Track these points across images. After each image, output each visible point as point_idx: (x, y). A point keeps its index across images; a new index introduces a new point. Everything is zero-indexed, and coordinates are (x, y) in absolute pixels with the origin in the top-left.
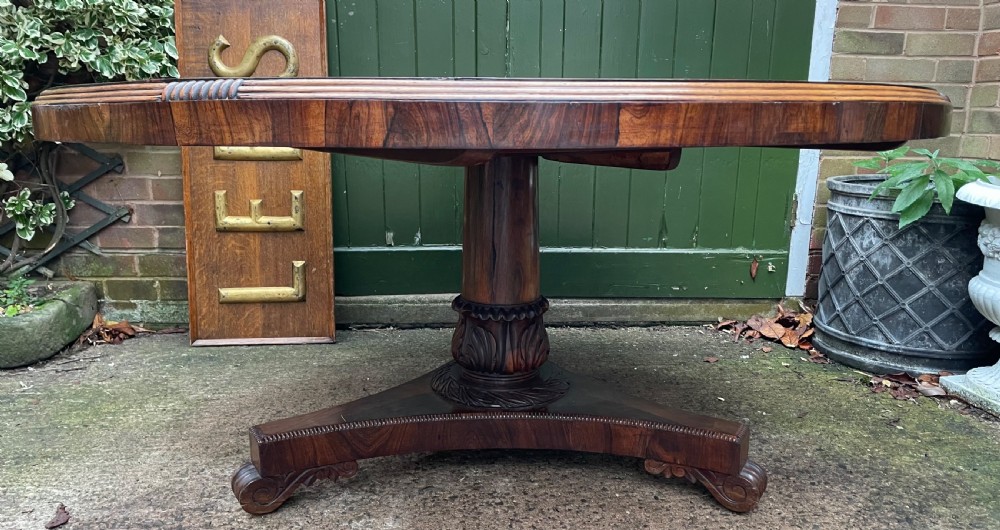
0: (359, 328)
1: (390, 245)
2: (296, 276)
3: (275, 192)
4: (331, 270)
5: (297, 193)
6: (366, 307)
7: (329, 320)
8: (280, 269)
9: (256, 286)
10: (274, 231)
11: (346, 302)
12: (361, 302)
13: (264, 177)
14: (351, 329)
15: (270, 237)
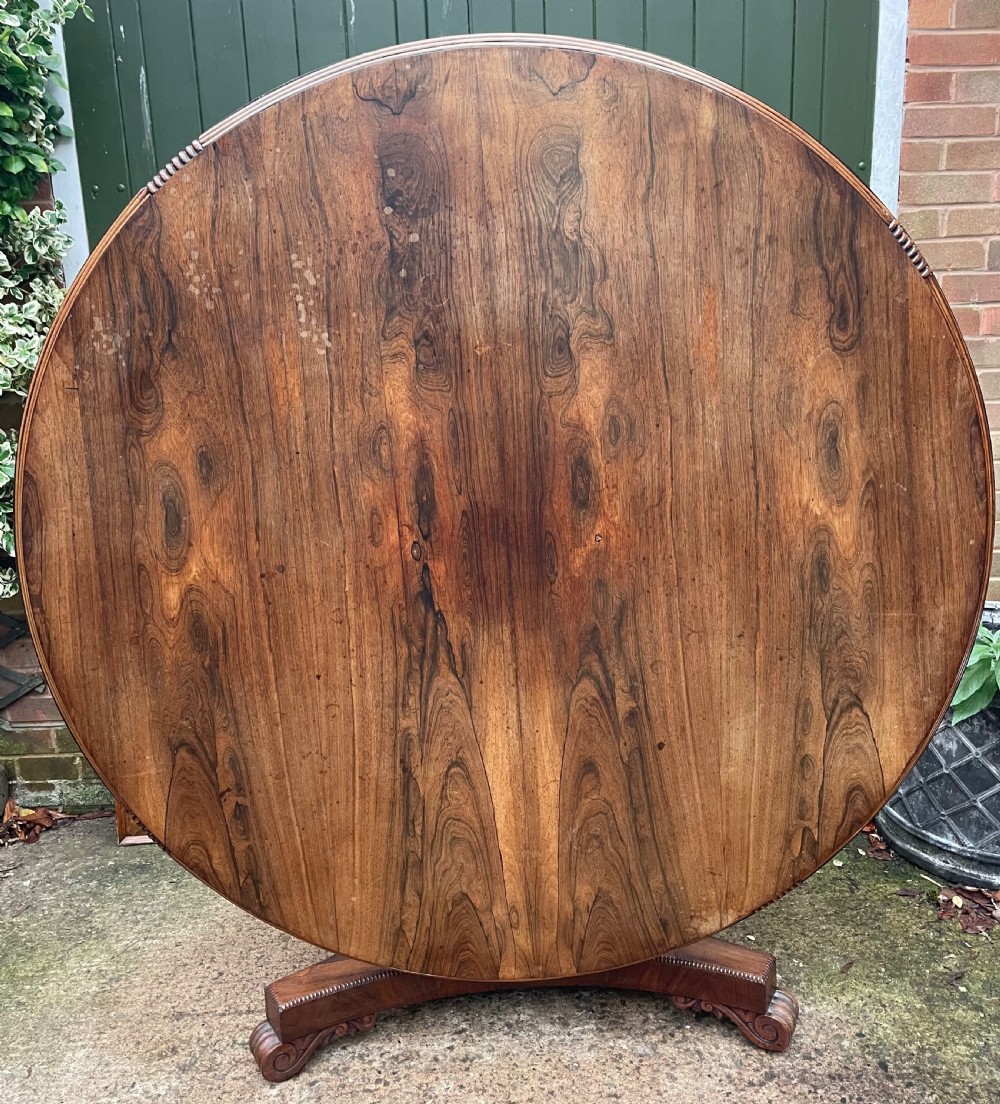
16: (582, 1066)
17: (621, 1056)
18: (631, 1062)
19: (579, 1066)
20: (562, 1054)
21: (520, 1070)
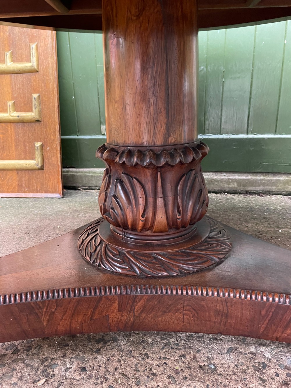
0: (85, 189)
1: (104, 135)
2: (37, 152)
3: (22, 96)
4: (59, 148)
5: (35, 96)
6: (88, 175)
7: (58, 183)
8: (27, 148)
9: (13, 159)
10: (23, 122)
11: (77, 172)
12: (85, 172)
13: (15, 84)
14: (80, 190)
15: (20, 125)
16: (220, 370)
17: (264, 367)
18: (277, 375)
19: (215, 369)
20: (199, 351)
21: (150, 361)
